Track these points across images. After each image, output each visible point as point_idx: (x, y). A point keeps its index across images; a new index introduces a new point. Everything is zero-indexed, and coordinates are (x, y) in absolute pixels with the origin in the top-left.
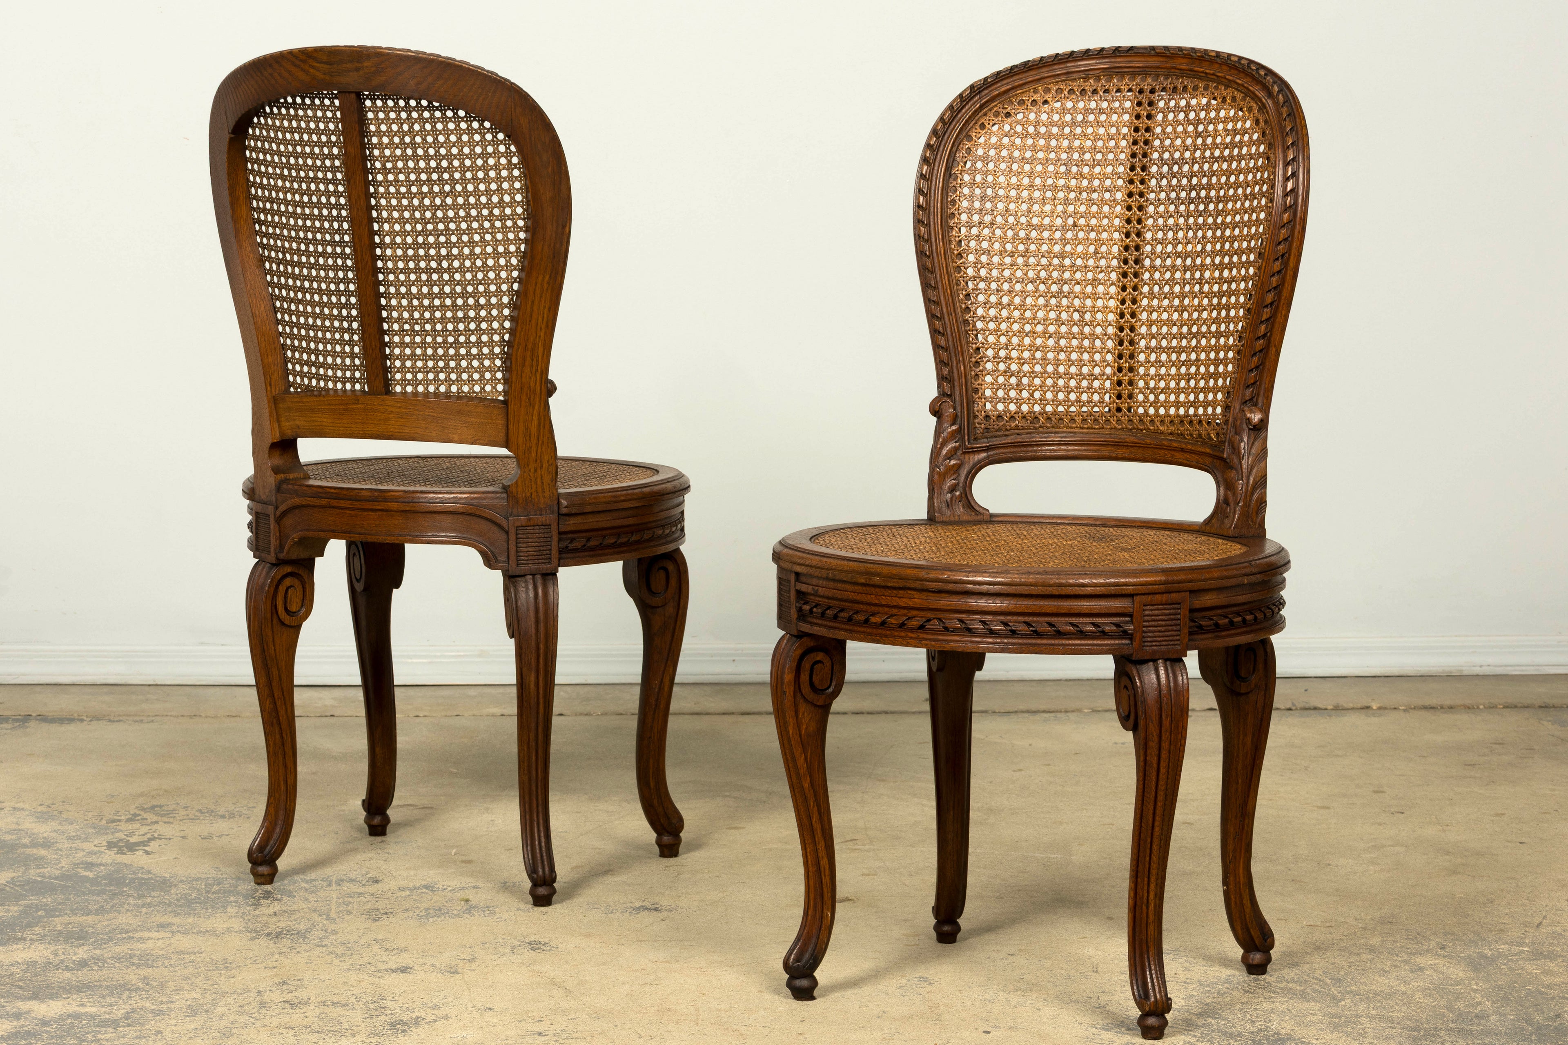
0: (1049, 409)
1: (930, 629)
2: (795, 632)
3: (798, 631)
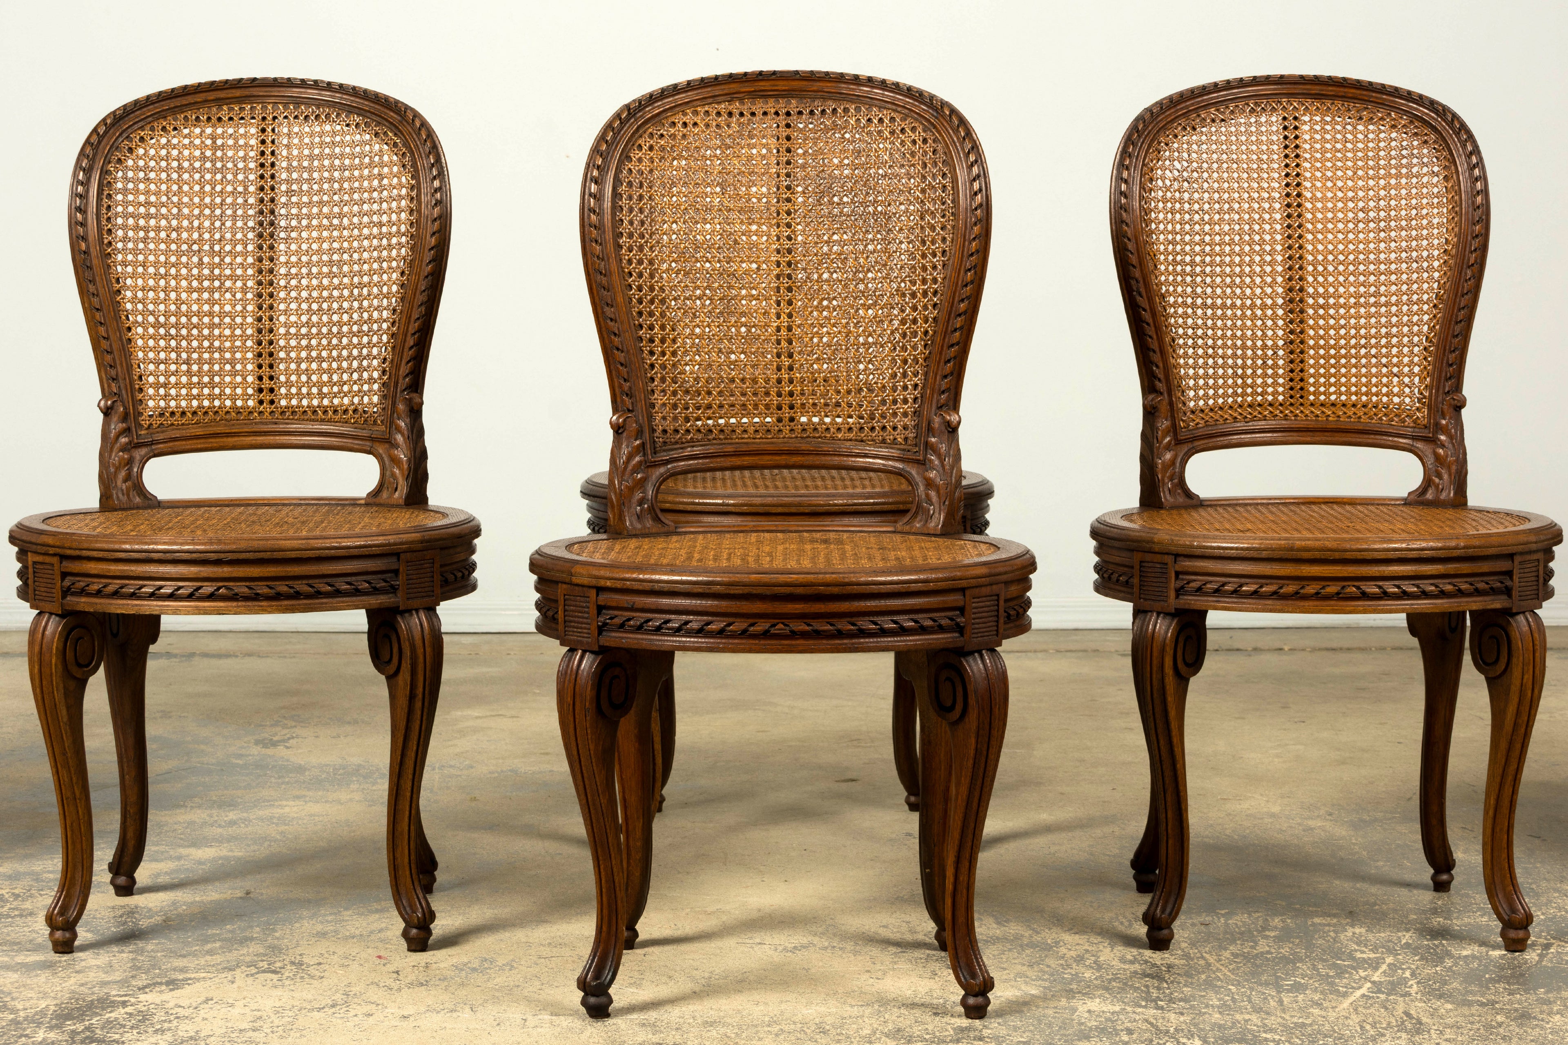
2: (596, 648)
3: (600, 647)
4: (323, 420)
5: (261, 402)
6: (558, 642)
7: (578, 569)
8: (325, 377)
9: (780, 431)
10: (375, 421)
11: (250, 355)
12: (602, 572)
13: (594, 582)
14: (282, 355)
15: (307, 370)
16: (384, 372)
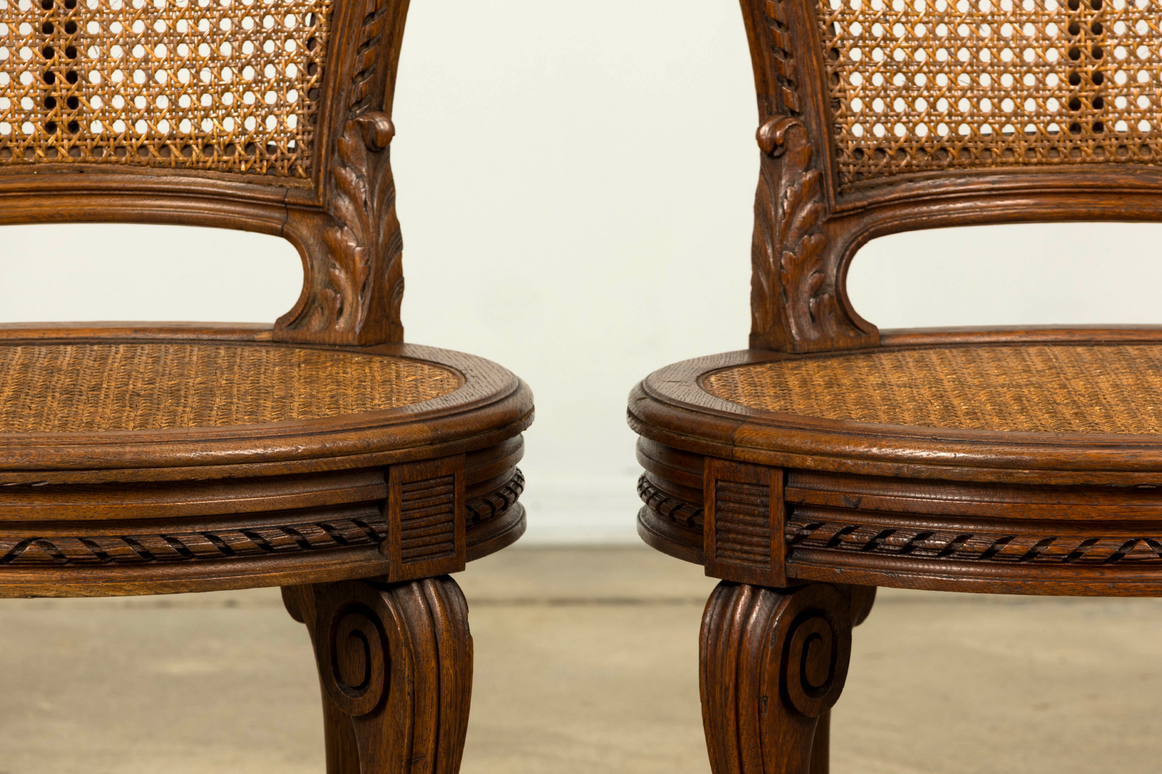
0: (965, 130)
1: (1133, 561)
2: (782, 583)
3: (789, 580)
4: (180, 166)
5: (51, 127)
6: (701, 568)
7: (746, 431)
8: (184, 76)
9: (1077, 148)
10: (292, 169)
11: (26, 29)
12: (798, 440)
13: (780, 458)
14: (94, 28)
15: (146, 60)
16: (310, 66)
